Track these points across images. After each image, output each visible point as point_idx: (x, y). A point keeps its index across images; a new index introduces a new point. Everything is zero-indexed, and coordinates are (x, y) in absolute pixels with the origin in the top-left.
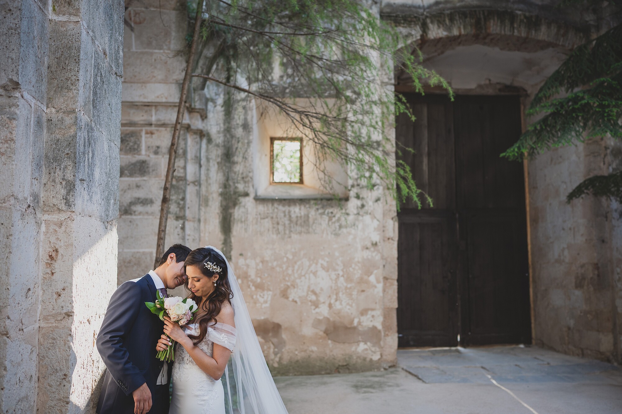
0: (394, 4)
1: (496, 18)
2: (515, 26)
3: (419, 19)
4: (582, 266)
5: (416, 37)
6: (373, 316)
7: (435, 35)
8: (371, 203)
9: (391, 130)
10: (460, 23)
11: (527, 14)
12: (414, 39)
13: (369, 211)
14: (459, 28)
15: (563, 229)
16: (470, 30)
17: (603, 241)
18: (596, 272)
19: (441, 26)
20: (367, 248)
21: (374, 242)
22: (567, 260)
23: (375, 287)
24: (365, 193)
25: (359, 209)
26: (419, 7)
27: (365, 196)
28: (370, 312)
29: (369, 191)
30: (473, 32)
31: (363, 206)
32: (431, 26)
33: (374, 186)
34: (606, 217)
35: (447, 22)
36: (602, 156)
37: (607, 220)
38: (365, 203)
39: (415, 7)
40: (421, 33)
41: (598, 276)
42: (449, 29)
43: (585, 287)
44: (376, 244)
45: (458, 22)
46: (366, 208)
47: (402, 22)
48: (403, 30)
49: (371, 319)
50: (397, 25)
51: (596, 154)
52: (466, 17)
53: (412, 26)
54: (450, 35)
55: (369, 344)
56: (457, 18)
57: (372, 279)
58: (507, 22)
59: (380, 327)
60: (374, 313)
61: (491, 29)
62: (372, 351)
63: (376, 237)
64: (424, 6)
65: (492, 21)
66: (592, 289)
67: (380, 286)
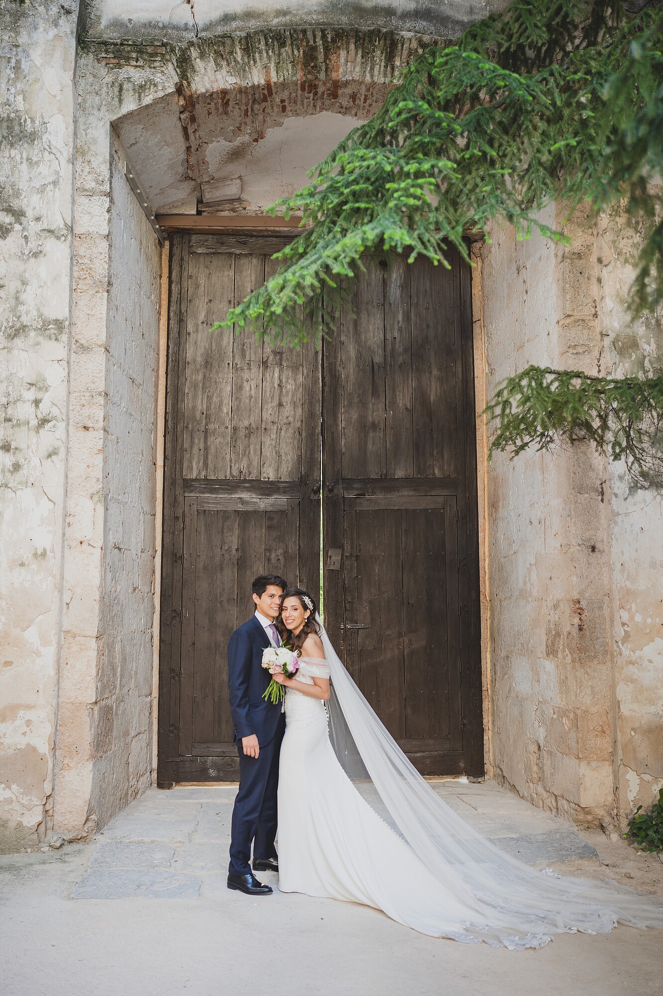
0: (130, 20)
1: (352, 46)
2: (398, 63)
3: (173, 50)
4: (556, 606)
5: (164, 89)
6: (28, 723)
7: (208, 86)
8: (35, 461)
9: (99, 295)
10: (269, 58)
11: (426, 38)
12: (161, 94)
13: (32, 480)
14: (266, 67)
15: (531, 522)
16: (293, 74)
17: (593, 549)
18: (576, 621)
19: (224, 63)
20: (22, 565)
21: (39, 552)
22: (535, 593)
23: (38, 654)
24: (21, 438)
25: (8, 474)
26: (186, 28)
27: (23, 446)
28: (21, 713)
29: (32, 433)
30: (299, 76)
31: (17, 467)
32: (199, 64)
33: (44, 422)
34: (602, 493)
35: (239, 55)
36: (597, 354)
37: (602, 500)
38: (22, 461)
39: (176, 28)
40: (176, 79)
41: (581, 629)
42: (242, 71)
43: (560, 655)
44: (44, 554)
45: (265, 55)
46: (24, 472)
47: (134, 55)
48: (135, 74)
49: (25, 729)
50: (122, 62)
51: (580, 350)
52: (282, 45)
53: (157, 64)
54: (244, 84)
55: (14, 787)
56: (262, 46)
57: (31, 635)
58: (379, 56)
59: (44, 748)
60: (30, 715)
61: (341, 70)
62: (23, 805)
63: (45, 539)
64: (195, 25)
65: (343, 53)
66: (569, 659)
67: (49, 653)
